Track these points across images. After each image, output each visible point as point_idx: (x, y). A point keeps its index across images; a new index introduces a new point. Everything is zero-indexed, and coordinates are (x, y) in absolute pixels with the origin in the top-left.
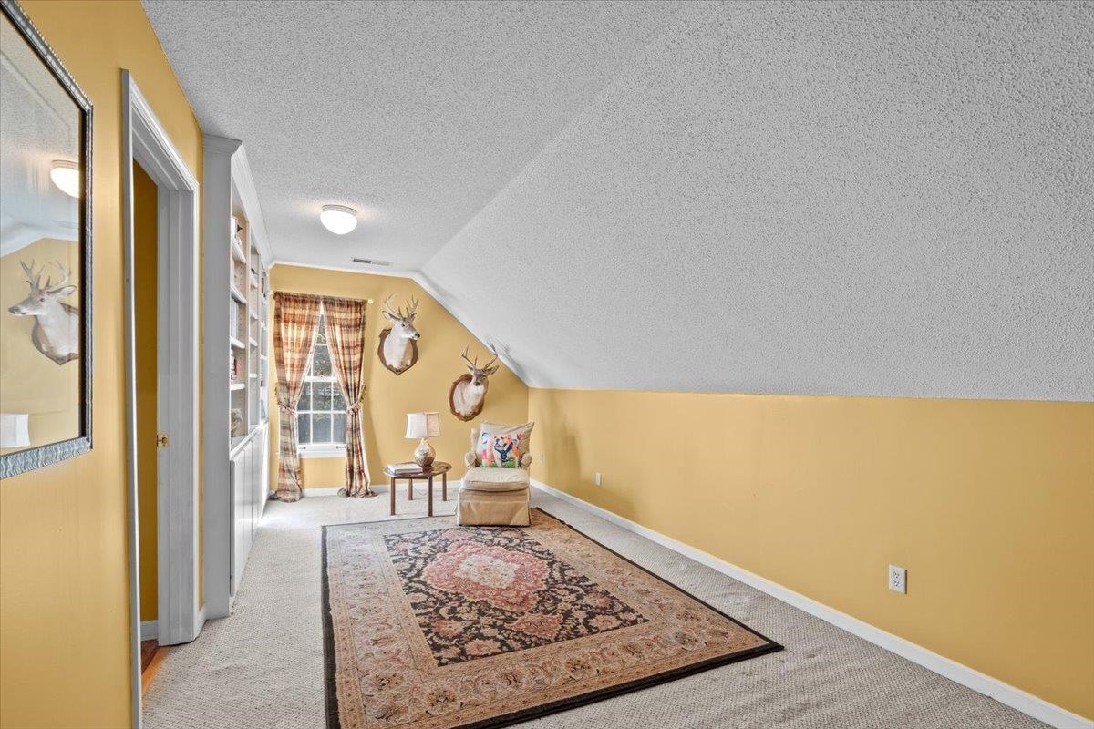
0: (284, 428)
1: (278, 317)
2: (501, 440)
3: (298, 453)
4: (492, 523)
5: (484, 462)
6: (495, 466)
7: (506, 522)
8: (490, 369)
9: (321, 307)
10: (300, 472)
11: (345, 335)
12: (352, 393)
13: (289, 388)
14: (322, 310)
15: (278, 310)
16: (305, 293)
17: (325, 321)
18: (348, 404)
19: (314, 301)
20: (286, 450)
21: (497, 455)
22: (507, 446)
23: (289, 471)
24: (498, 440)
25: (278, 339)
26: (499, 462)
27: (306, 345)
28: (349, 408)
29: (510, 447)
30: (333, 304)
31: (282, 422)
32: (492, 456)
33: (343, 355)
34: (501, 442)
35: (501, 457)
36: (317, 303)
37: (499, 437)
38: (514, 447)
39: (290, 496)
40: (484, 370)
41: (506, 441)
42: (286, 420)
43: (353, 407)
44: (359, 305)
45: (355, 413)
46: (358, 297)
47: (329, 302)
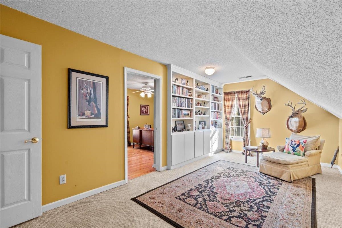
0: (226, 131)
1: (224, 99)
2: (294, 142)
3: (230, 139)
4: (272, 175)
5: (285, 151)
6: (289, 153)
7: (278, 177)
8: (302, 110)
9: (236, 94)
10: (231, 144)
11: (243, 102)
12: (245, 121)
13: (227, 119)
14: (236, 96)
15: (224, 97)
16: (231, 91)
17: (237, 98)
18: (244, 124)
19: (234, 93)
20: (227, 137)
21: (291, 148)
22: (296, 145)
23: (227, 144)
24: (292, 142)
25: (225, 105)
26: (291, 152)
27: (231, 106)
28: (245, 126)
29: (298, 146)
30: (239, 93)
31: (226, 129)
32: (288, 149)
33: (243, 108)
34: (293, 143)
35: (293, 149)
36: (235, 93)
37: (293, 140)
38: (301, 146)
39: (227, 151)
40: (299, 111)
41: (296, 143)
42: (227, 129)
43: (245, 125)
44: (247, 92)
45: (246, 127)
46: (247, 89)
47: (238, 93)
